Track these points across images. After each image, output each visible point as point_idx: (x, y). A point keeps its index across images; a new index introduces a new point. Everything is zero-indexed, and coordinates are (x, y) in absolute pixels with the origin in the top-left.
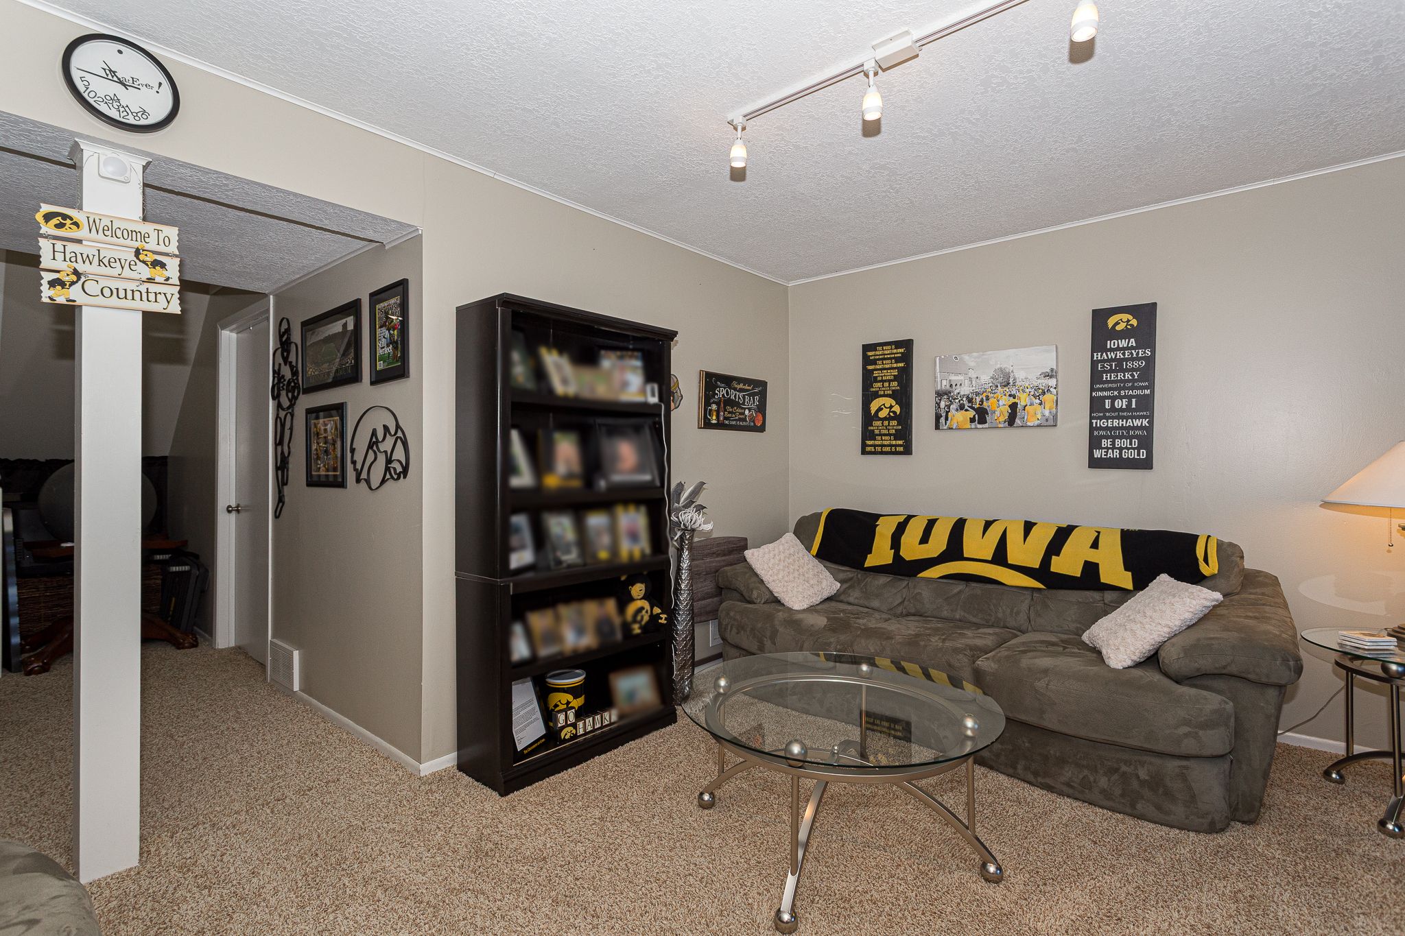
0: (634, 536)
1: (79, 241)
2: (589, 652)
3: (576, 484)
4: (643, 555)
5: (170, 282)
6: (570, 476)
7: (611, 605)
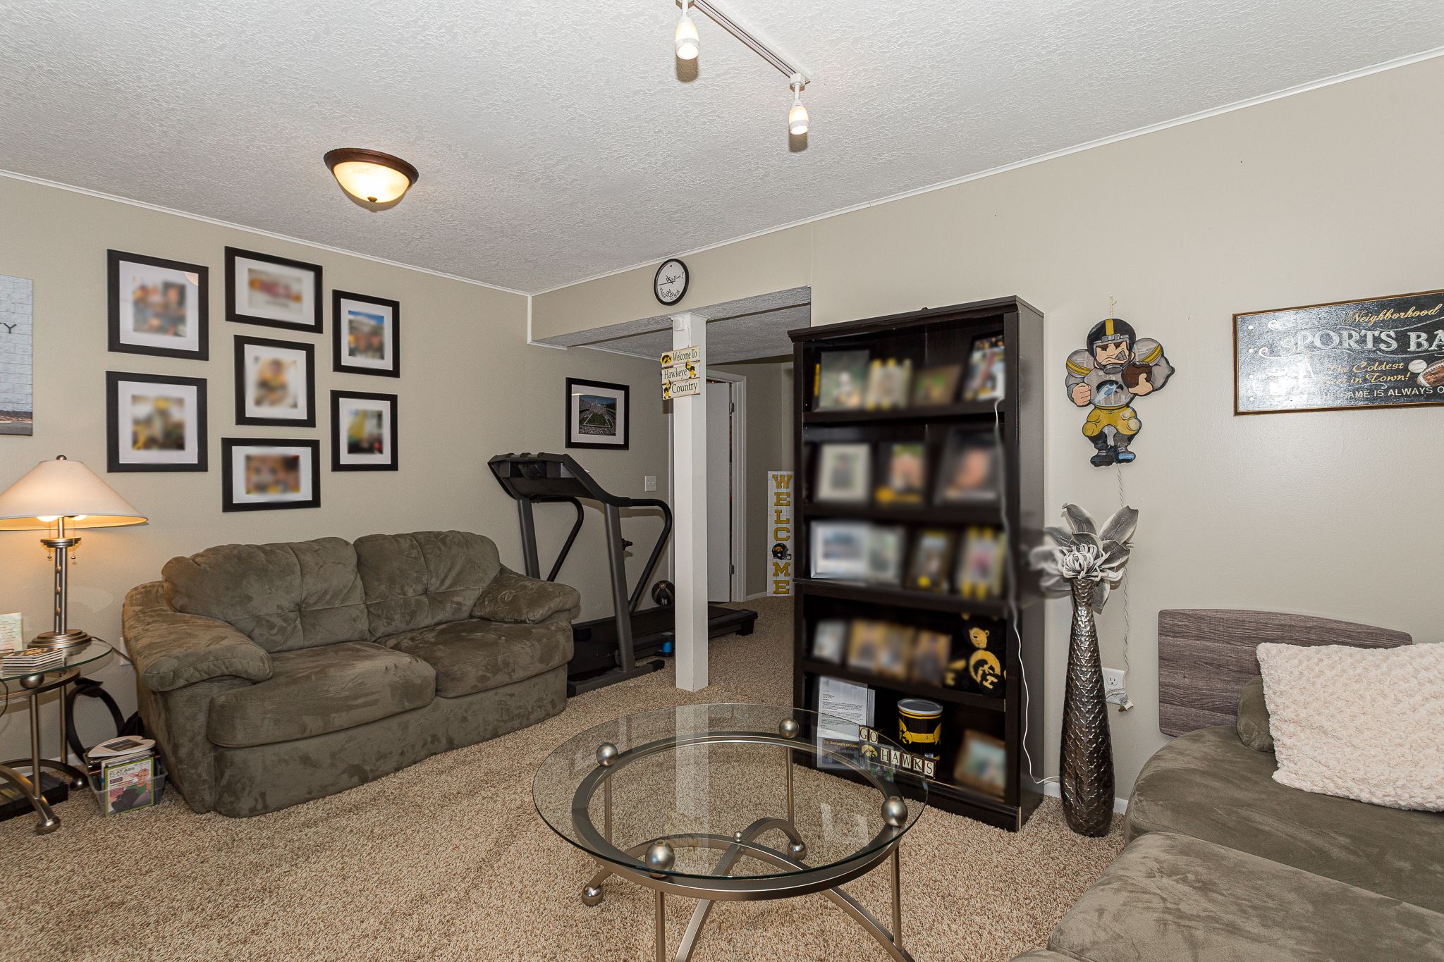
0: (983, 569)
1: (672, 367)
2: (892, 679)
3: (914, 499)
4: (989, 594)
5: (696, 376)
6: (909, 490)
7: (942, 644)
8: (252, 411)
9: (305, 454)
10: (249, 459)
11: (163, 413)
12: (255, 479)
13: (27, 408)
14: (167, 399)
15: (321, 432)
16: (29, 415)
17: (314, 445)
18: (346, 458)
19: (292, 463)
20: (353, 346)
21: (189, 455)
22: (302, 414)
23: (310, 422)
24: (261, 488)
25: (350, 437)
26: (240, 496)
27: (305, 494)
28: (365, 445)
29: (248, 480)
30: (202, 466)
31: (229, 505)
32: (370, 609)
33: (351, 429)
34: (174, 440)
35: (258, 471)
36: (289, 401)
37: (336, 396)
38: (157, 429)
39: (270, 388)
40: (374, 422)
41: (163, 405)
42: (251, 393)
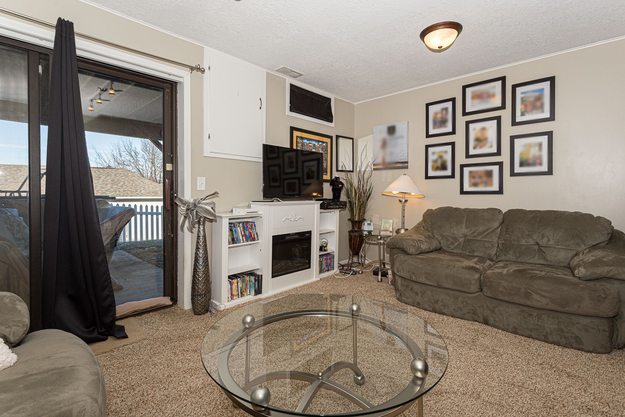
8: (472, 152)
9: (496, 169)
10: (471, 172)
11: (441, 157)
12: (473, 181)
13: (406, 160)
14: (442, 152)
15: (505, 157)
16: (407, 162)
17: (500, 164)
18: (518, 169)
19: (489, 174)
20: (523, 110)
21: (449, 172)
22: (494, 150)
23: (499, 153)
24: (475, 185)
25: (521, 158)
26: (467, 188)
27: (496, 188)
28: (531, 162)
29: (470, 181)
30: (453, 176)
31: (462, 192)
32: (499, 245)
33: (521, 154)
34: (443, 167)
35: (474, 177)
36: (488, 145)
37: (513, 138)
38: (439, 164)
39: (480, 141)
40: (537, 148)
41: (441, 154)
42: (472, 143)
